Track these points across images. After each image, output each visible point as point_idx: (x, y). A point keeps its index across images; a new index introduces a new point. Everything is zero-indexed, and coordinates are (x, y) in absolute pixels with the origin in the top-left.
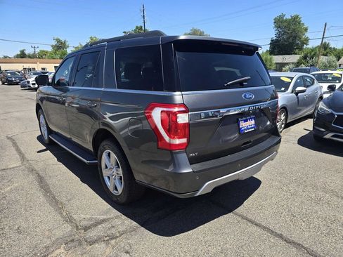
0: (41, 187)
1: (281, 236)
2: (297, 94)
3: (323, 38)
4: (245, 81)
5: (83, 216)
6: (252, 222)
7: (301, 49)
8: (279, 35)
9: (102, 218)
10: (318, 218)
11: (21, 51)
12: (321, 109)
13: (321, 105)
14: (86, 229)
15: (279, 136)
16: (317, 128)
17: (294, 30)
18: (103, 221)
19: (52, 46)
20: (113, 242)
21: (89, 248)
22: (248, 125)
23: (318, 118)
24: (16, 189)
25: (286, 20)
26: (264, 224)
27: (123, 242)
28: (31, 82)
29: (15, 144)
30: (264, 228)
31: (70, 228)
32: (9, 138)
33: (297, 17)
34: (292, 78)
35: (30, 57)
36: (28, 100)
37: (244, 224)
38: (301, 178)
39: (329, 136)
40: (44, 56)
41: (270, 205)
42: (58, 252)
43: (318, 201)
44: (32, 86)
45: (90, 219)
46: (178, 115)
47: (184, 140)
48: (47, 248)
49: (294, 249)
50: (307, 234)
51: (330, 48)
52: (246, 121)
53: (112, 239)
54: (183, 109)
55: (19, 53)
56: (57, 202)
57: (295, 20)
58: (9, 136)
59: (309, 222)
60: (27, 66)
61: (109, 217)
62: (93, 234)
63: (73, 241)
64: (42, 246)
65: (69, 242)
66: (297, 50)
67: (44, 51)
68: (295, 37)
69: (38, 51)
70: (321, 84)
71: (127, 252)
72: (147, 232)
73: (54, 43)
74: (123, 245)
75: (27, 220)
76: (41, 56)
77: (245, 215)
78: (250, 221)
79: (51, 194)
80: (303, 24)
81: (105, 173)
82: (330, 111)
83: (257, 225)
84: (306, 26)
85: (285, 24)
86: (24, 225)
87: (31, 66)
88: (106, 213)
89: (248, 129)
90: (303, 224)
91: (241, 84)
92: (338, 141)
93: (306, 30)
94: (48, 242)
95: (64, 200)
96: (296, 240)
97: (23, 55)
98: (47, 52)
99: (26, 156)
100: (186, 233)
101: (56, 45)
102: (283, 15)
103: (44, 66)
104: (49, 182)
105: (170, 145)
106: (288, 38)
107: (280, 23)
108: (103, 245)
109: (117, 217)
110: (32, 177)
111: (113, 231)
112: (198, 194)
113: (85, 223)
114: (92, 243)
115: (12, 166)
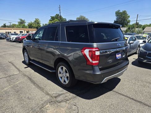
0: (32, 82)
1: (133, 99)
2: (130, 44)
3: (137, 20)
4: (118, 39)
5: (53, 93)
6: (121, 94)
7: (127, 25)
8: (117, 19)
9: (61, 93)
10: (146, 92)
11: (4, 24)
12: (141, 50)
13: (141, 49)
14: (56, 97)
15: (129, 61)
16: (140, 58)
17: (124, 17)
18: (61, 94)
19: (18, 22)
20: (68, 102)
21: (59, 104)
22: (118, 56)
23: (140, 54)
24: (21, 83)
25: (121, 12)
26: (125, 95)
27: (72, 102)
28: (11, 38)
29: (13, 65)
30: (126, 96)
31: (49, 97)
32: (10, 62)
33: (125, 11)
34: (128, 38)
35: (8, 27)
36: (11, 46)
37: (118, 95)
38: (136, 78)
39: (145, 61)
40: (14, 27)
41: (126, 88)
42: (47, 105)
43: (145, 86)
44: (12, 40)
45: (56, 94)
46: (96, 52)
47: (97, 62)
48: (43, 104)
49: (139, 103)
50: (143, 98)
51: (139, 25)
52: (118, 54)
53: (67, 101)
54: (98, 50)
55: (3, 25)
56: (40, 87)
57: (124, 13)
58: (10, 61)
59: (143, 94)
60: (7, 31)
61: (63, 93)
62: (59, 99)
63: (52, 101)
64: (40, 103)
65: (51, 102)
66: (125, 25)
67: (14, 24)
68: (125, 20)
69: (11, 24)
70: (139, 40)
71: (75, 105)
72: (80, 98)
73: (19, 21)
74: (72, 103)
75: (30, 94)
76: (13, 26)
77: (117, 91)
78: (120, 94)
79: (37, 84)
80: (128, 14)
81: (60, 75)
82: (145, 51)
83: (123, 95)
84: (129, 15)
85: (120, 14)
86: (30, 96)
87: (9, 31)
88: (62, 91)
89: (119, 57)
90: (140, 94)
91: (116, 40)
92: (149, 63)
93: (129, 17)
94: (42, 102)
95: (43, 87)
96: (139, 100)
97: (5, 26)
98: (16, 25)
99: (20, 69)
100: (96, 98)
101: (20, 22)
102: (119, 11)
103: (15, 31)
104: (34, 80)
105: (92, 63)
106: (122, 20)
107: (118, 13)
108: (64, 103)
109: (67, 93)
110: (26, 78)
111: (67, 98)
112: (102, 83)
113: (54, 95)
114: (60, 102)
115: (16, 74)
